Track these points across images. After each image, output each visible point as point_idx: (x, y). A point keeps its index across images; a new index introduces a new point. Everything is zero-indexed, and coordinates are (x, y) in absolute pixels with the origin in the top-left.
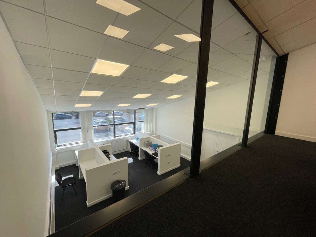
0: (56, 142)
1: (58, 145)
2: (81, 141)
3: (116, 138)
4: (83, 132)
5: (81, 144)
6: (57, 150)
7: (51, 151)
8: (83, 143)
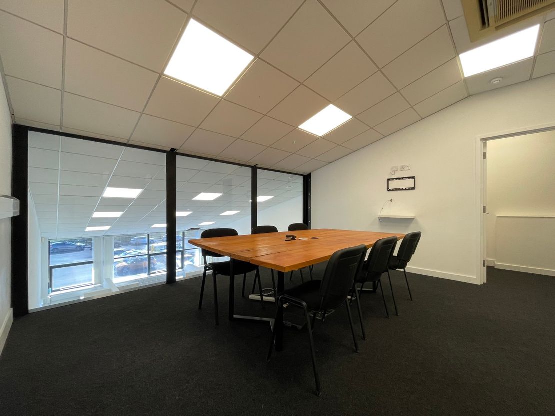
0: (50, 285)
1: (54, 289)
2: (93, 281)
3: (152, 275)
4: (96, 267)
5: (93, 286)
6: (51, 296)
7: (42, 298)
8: (95, 284)
